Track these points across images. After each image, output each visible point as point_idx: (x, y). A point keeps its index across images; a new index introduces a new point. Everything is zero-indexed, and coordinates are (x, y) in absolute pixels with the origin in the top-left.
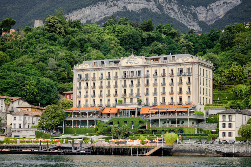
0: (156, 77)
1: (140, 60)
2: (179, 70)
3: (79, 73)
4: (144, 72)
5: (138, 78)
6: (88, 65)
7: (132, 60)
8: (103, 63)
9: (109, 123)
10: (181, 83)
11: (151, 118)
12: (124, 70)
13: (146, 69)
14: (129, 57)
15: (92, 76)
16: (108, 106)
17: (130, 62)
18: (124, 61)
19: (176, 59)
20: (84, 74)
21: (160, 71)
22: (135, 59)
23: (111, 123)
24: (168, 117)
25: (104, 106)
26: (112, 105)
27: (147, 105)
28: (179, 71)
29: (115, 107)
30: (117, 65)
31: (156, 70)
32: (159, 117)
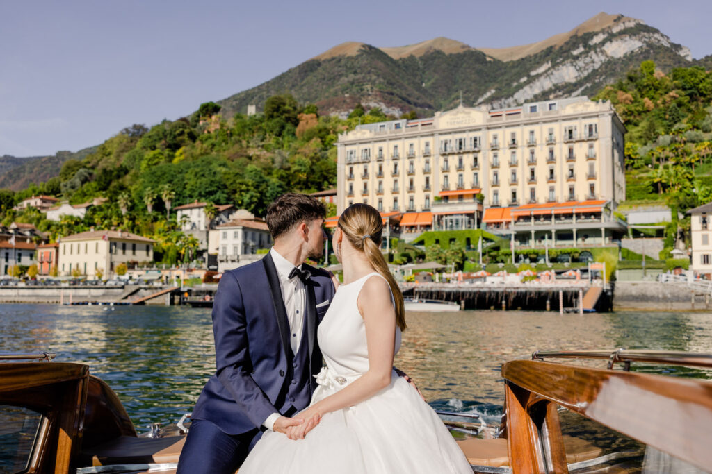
0: (514, 148)
1: (478, 116)
2: (566, 131)
3: (349, 148)
4: (486, 138)
5: (474, 152)
6: (368, 132)
7: (460, 115)
8: (397, 126)
9: (416, 242)
10: (571, 157)
11: (513, 229)
12: (444, 138)
13: (492, 132)
14: (454, 111)
15: (375, 153)
16: (411, 211)
17: (456, 121)
18: (443, 120)
19: (556, 108)
20: (358, 149)
21: (522, 134)
22: (467, 113)
23: (421, 243)
24: (554, 226)
25: (403, 210)
26: (419, 209)
27: (496, 206)
28: (568, 132)
29: (427, 210)
30: (428, 130)
31: (513, 134)
32: (532, 226)
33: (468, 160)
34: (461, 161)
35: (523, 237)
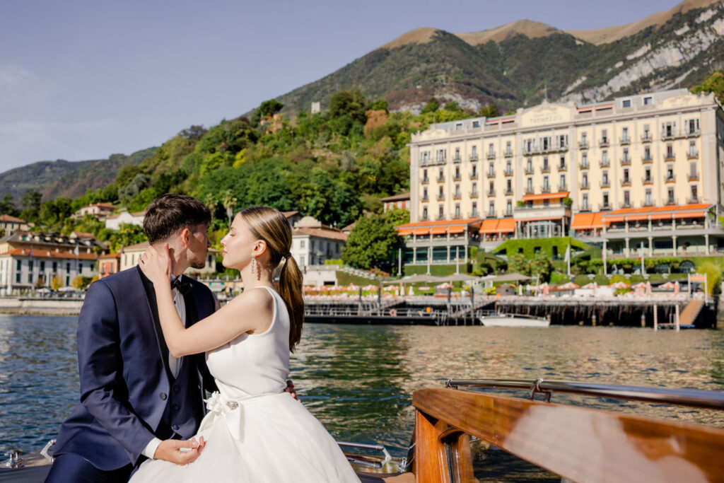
0: (606, 147)
1: (561, 112)
2: (663, 127)
3: (423, 149)
4: (574, 136)
5: (561, 152)
6: (443, 131)
7: (545, 112)
8: (476, 125)
9: (498, 251)
10: (670, 156)
11: (605, 237)
12: (527, 137)
13: (581, 130)
14: (538, 108)
15: (451, 154)
16: (491, 217)
17: (540, 117)
18: (527, 117)
19: (652, 102)
20: (433, 150)
21: (615, 132)
22: (553, 109)
23: (503, 252)
24: (651, 233)
25: (482, 216)
26: (500, 215)
27: (585, 211)
28: (666, 128)
29: (508, 216)
30: (509, 128)
31: (604, 132)
32: (626, 234)
33: (554, 161)
34: (546, 162)
35: (616, 245)
